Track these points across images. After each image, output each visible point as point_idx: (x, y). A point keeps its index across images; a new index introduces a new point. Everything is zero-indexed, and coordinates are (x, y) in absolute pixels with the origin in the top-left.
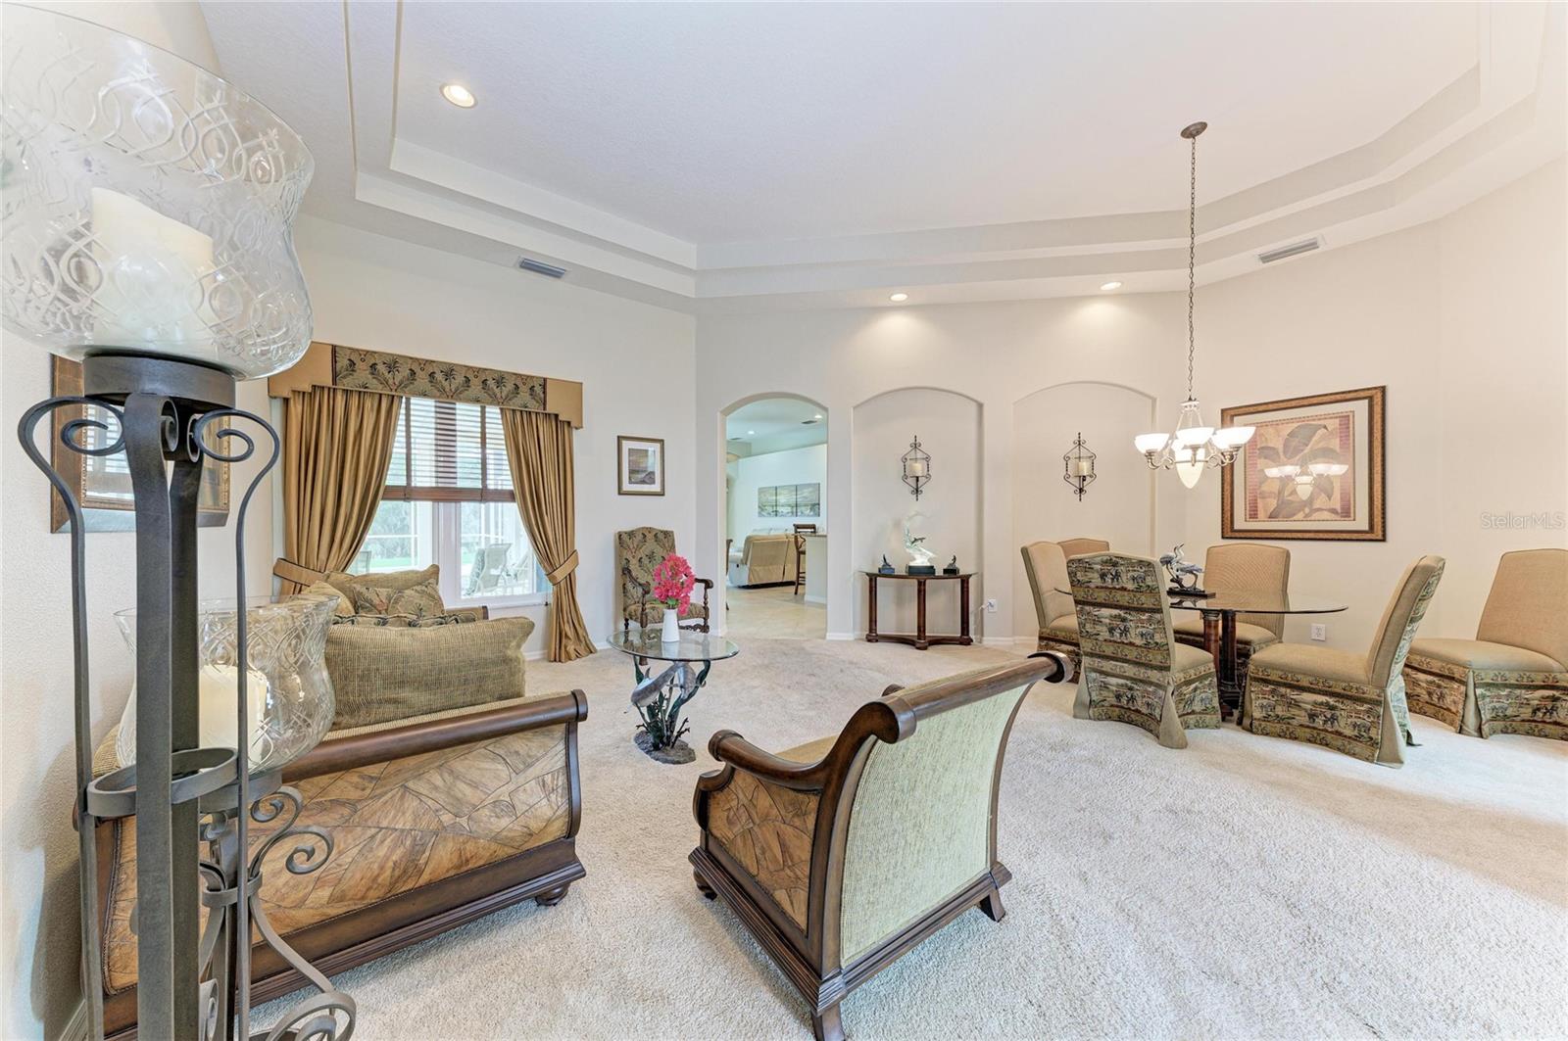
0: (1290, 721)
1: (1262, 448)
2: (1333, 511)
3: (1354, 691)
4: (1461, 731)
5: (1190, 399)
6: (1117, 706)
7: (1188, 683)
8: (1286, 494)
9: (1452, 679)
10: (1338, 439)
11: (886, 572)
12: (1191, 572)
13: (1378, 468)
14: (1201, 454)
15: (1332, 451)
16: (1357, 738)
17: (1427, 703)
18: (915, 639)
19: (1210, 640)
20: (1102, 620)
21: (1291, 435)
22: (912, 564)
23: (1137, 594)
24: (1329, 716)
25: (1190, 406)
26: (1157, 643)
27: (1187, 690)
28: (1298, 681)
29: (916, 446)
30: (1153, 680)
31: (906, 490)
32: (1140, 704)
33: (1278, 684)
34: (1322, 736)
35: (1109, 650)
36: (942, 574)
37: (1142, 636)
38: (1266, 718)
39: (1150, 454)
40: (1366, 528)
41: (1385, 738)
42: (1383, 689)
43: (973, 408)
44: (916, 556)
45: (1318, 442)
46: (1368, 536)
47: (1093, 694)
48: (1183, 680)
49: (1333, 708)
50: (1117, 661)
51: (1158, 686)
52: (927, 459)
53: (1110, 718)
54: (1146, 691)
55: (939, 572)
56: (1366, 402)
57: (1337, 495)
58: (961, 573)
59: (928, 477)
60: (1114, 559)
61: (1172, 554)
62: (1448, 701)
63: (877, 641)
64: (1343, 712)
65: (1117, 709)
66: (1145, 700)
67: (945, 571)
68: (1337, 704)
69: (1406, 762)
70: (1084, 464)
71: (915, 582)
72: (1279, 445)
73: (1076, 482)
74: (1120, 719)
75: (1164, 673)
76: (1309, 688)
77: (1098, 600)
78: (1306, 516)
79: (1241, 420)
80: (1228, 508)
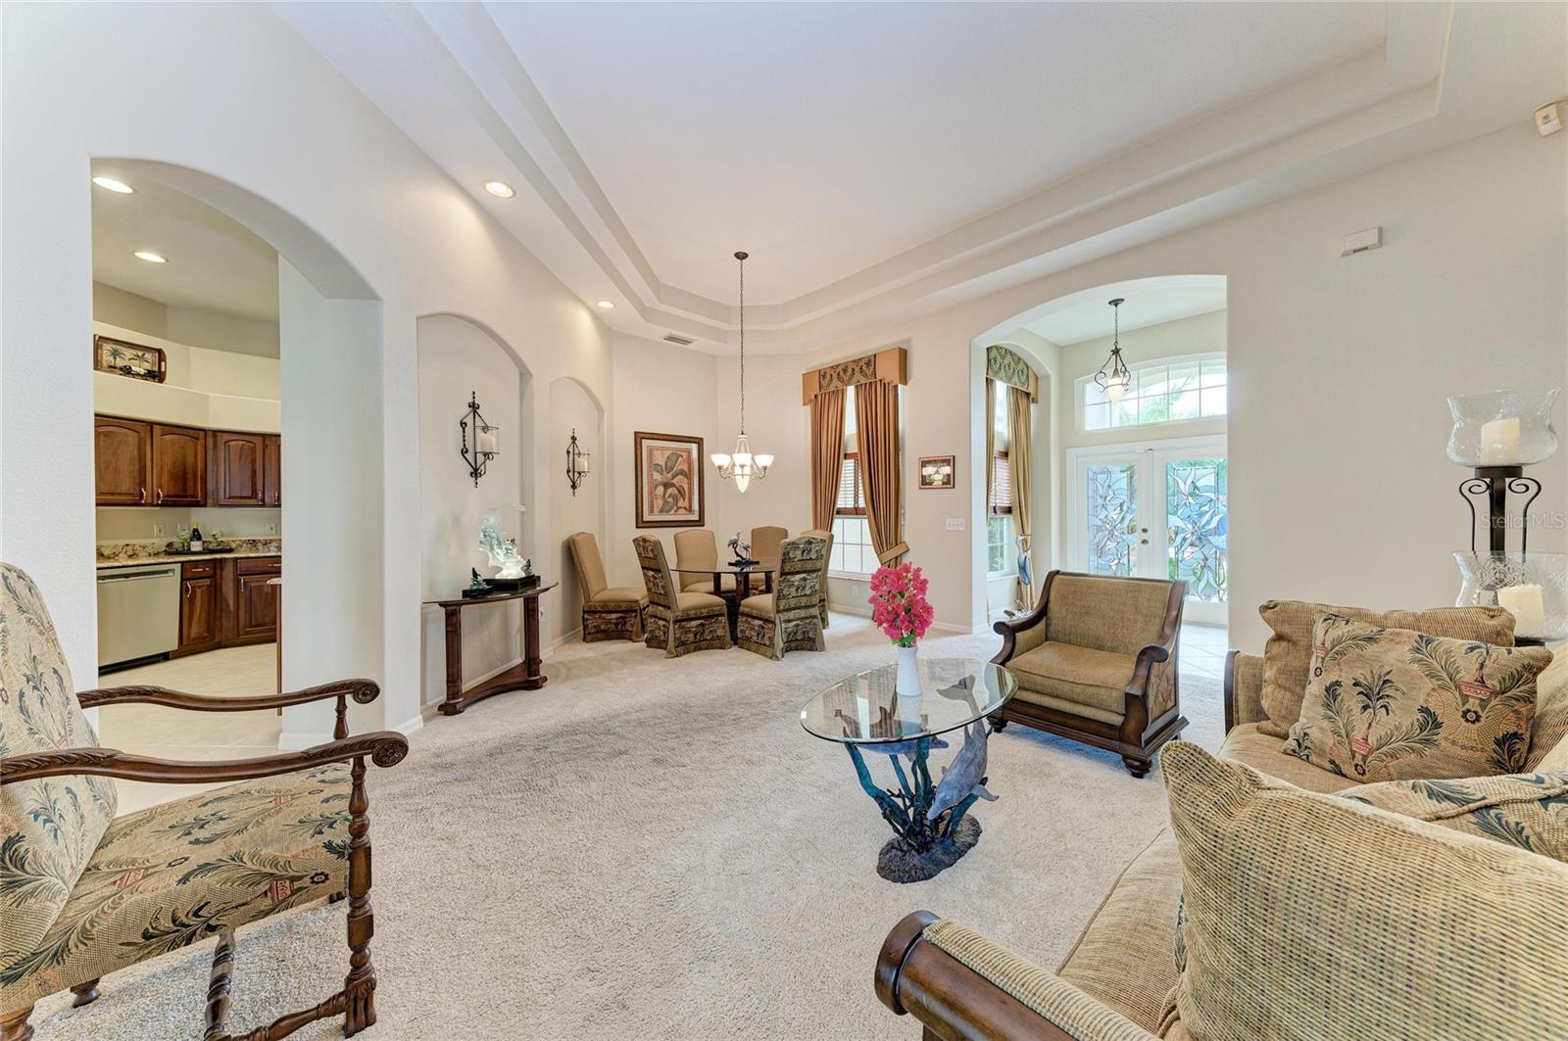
39: (720, 468)
79: (646, 443)
80: (640, 505)
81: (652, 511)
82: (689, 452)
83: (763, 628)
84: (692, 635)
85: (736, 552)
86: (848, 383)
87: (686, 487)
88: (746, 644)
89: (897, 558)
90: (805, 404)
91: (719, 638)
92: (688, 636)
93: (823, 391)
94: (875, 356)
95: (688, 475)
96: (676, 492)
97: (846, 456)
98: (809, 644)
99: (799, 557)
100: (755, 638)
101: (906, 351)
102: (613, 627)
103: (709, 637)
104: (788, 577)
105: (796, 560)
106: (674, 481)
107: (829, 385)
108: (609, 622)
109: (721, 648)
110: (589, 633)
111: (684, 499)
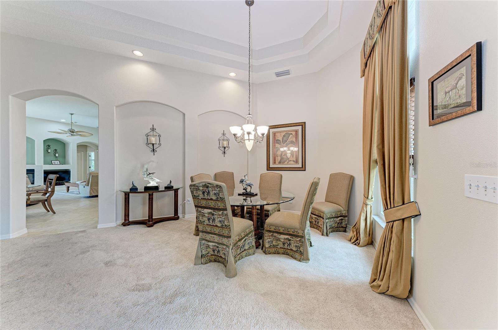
0: (277, 246)
1: (277, 140)
2: (294, 161)
3: (296, 232)
4: (323, 235)
5: (249, 114)
6: (214, 255)
7: (240, 240)
8: (283, 155)
9: (320, 217)
10: (295, 138)
11: (134, 190)
12: (250, 186)
13: (304, 148)
14: (252, 137)
15: (293, 142)
16: (296, 251)
17: (315, 224)
18: (147, 221)
19: (253, 215)
20: (205, 215)
21: (284, 136)
22: (148, 185)
23: (217, 202)
24: (289, 243)
25: (249, 117)
26: (226, 225)
27: (240, 243)
28: (279, 230)
29: (153, 129)
30: (225, 243)
31: (148, 150)
32: (221, 254)
33: (273, 232)
34: (287, 251)
35: (209, 229)
36: (164, 189)
37: (220, 222)
38: (270, 247)
40: (301, 167)
41: (304, 250)
42: (304, 231)
43: (181, 115)
44: (151, 181)
45: (290, 139)
46: (302, 169)
47: (203, 251)
48: (238, 240)
49: (290, 240)
50: (212, 234)
51: (227, 246)
52: (159, 136)
53: (211, 261)
54: (223, 248)
55: (162, 188)
56: (301, 126)
57: (295, 156)
58: (174, 188)
59: (160, 144)
60: (207, 184)
61: (244, 178)
62: (319, 224)
63: (129, 225)
64: (292, 241)
65: (214, 256)
66: (223, 252)
67: (166, 188)
68: (291, 238)
69: (310, 259)
70: (225, 142)
71: (147, 195)
72: (280, 139)
73: (223, 149)
74: (215, 261)
75: (229, 239)
76: (283, 232)
77: (203, 205)
78: (288, 163)
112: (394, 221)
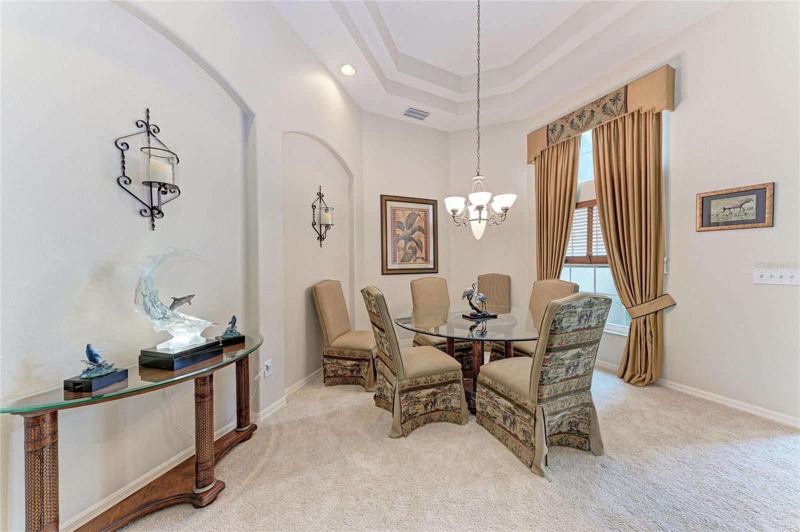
1: (398, 222)
2: (422, 258)
8: (407, 248)
10: (424, 223)
12: (483, 301)
15: (422, 228)
29: (148, 128)
40: (432, 267)
45: (417, 223)
57: (424, 251)
70: (329, 214)
78: (414, 261)
79: (390, 204)
80: (385, 256)
81: (395, 261)
82: (426, 212)
83: (513, 413)
84: (422, 406)
85: (471, 304)
86: (585, 129)
87: (423, 240)
88: (488, 423)
89: (656, 312)
90: (529, 162)
91: (453, 409)
92: (417, 407)
93: (551, 145)
94: (626, 87)
95: (424, 231)
96: (415, 245)
97: (578, 206)
98: (578, 440)
99: (575, 326)
100: (500, 420)
101: (674, 70)
102: (349, 374)
103: (442, 407)
104: (557, 354)
105: (570, 330)
106: (413, 236)
107: (558, 137)
108: (344, 368)
109: (454, 422)
110: (329, 377)
111: (421, 251)
112: (646, 315)
